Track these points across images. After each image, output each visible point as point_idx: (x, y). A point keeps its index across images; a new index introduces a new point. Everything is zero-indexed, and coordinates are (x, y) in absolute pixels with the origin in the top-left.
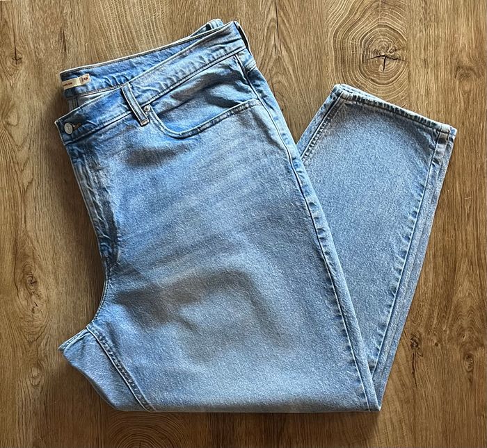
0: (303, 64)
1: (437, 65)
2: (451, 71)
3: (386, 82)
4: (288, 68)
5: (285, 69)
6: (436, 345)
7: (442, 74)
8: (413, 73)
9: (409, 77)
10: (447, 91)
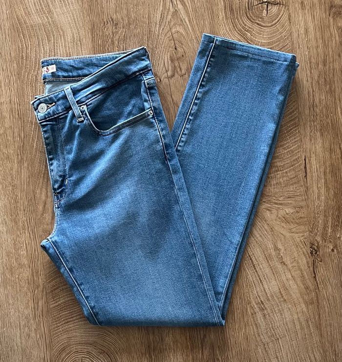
0: (197, 14)
1: (313, 6)
2: (325, 10)
3: (270, 25)
4: (184, 19)
5: (182, 20)
6: (333, 250)
7: (318, 13)
8: (293, 15)
9: (289, 19)
10: (323, 28)
